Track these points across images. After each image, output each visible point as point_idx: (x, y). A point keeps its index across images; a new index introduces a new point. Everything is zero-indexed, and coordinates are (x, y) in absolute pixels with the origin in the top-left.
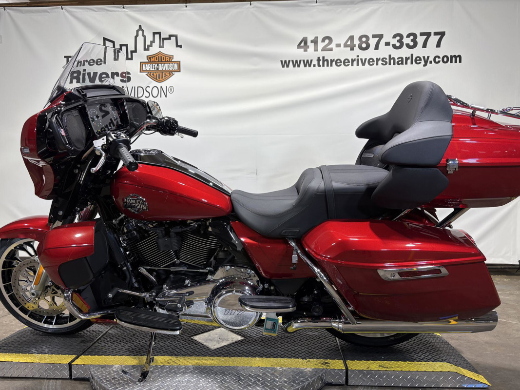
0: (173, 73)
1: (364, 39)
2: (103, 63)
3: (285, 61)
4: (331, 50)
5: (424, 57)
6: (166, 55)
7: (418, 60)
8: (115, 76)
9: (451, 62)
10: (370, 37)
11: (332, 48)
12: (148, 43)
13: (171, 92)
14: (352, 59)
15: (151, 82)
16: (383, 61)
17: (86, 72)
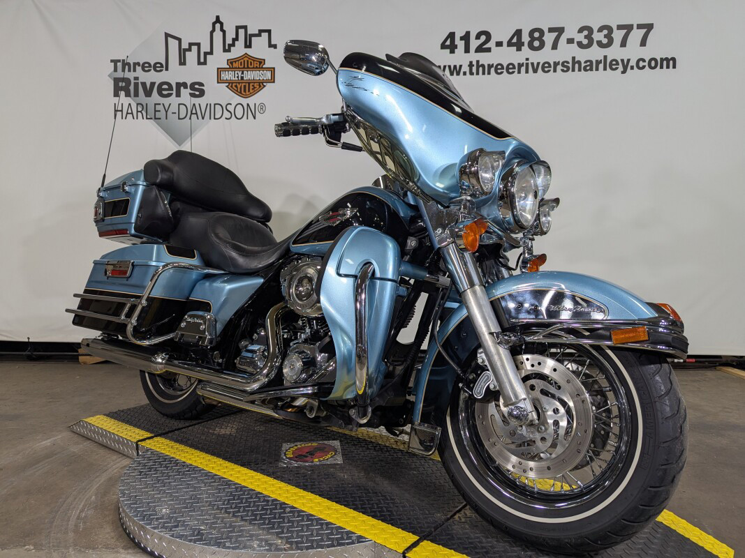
0: (265, 84)
1: (536, 35)
2: (164, 69)
4: (489, 50)
5: (622, 61)
6: (254, 59)
7: (614, 65)
8: (182, 88)
9: (662, 67)
10: (546, 31)
11: (490, 48)
12: (229, 41)
13: (262, 112)
14: (519, 64)
15: (234, 97)
16: (563, 65)
17: (140, 80)
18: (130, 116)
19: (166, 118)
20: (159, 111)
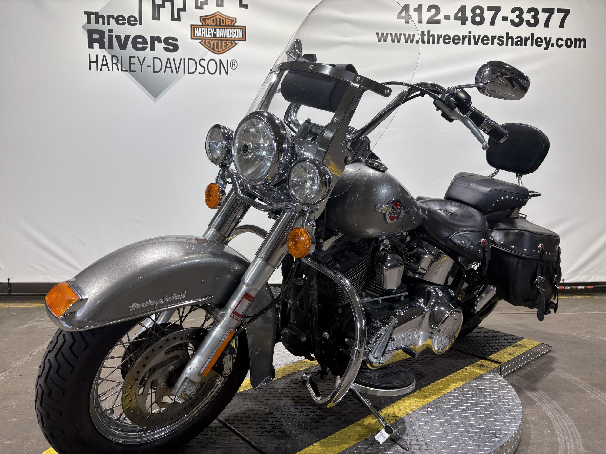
0: (236, 42)
1: (478, 11)
2: (138, 22)
3: (382, 34)
4: (438, 22)
5: (546, 38)
6: (226, 18)
7: (539, 42)
8: (156, 42)
9: (575, 46)
10: (486, 9)
11: (440, 20)
13: (234, 68)
14: (463, 36)
15: (207, 53)
16: (499, 39)
17: (114, 34)
18: (105, 68)
19: (142, 71)
20: (134, 64)
